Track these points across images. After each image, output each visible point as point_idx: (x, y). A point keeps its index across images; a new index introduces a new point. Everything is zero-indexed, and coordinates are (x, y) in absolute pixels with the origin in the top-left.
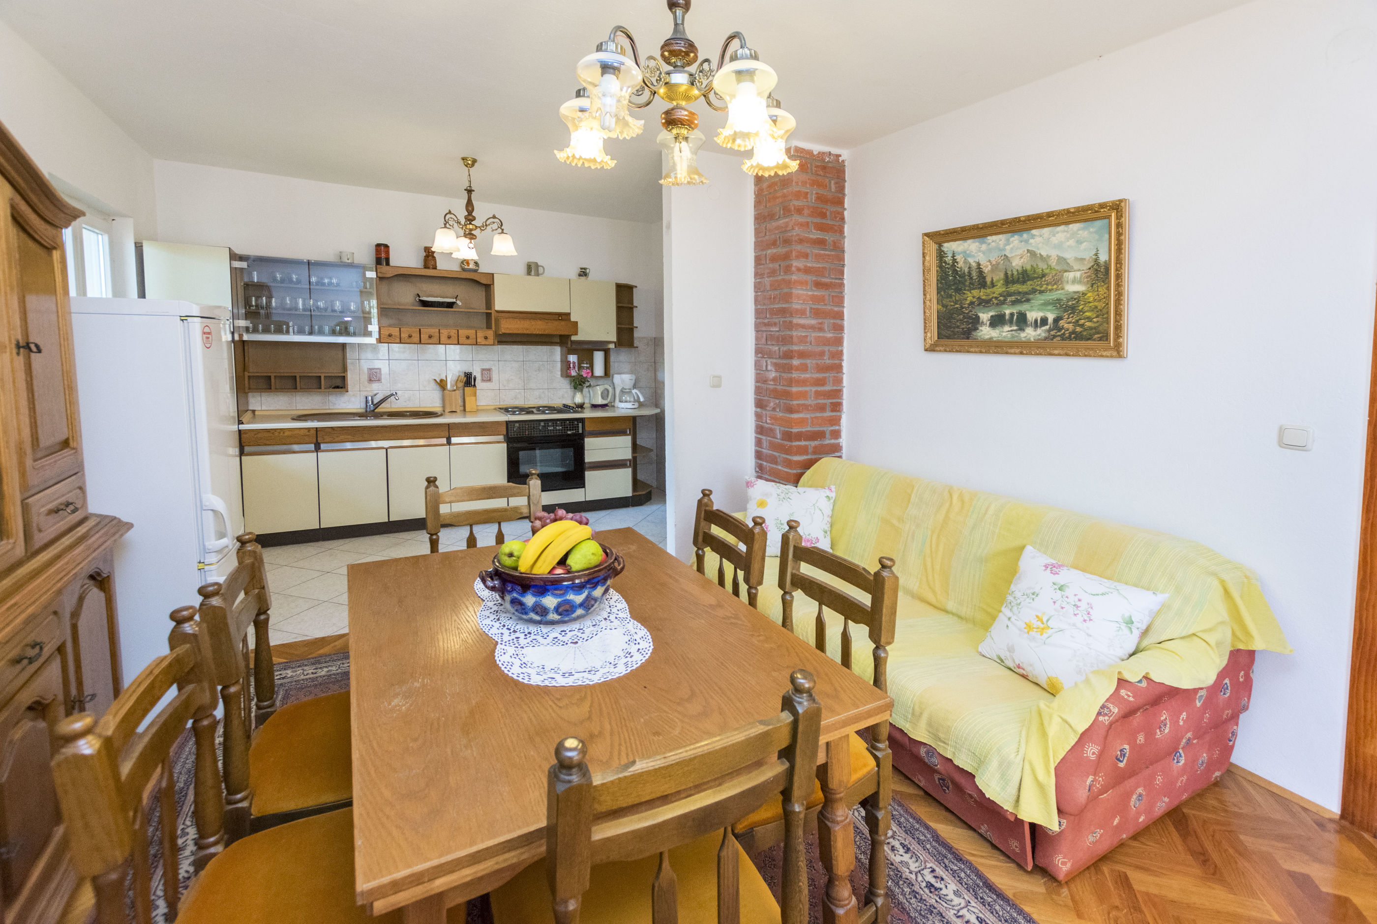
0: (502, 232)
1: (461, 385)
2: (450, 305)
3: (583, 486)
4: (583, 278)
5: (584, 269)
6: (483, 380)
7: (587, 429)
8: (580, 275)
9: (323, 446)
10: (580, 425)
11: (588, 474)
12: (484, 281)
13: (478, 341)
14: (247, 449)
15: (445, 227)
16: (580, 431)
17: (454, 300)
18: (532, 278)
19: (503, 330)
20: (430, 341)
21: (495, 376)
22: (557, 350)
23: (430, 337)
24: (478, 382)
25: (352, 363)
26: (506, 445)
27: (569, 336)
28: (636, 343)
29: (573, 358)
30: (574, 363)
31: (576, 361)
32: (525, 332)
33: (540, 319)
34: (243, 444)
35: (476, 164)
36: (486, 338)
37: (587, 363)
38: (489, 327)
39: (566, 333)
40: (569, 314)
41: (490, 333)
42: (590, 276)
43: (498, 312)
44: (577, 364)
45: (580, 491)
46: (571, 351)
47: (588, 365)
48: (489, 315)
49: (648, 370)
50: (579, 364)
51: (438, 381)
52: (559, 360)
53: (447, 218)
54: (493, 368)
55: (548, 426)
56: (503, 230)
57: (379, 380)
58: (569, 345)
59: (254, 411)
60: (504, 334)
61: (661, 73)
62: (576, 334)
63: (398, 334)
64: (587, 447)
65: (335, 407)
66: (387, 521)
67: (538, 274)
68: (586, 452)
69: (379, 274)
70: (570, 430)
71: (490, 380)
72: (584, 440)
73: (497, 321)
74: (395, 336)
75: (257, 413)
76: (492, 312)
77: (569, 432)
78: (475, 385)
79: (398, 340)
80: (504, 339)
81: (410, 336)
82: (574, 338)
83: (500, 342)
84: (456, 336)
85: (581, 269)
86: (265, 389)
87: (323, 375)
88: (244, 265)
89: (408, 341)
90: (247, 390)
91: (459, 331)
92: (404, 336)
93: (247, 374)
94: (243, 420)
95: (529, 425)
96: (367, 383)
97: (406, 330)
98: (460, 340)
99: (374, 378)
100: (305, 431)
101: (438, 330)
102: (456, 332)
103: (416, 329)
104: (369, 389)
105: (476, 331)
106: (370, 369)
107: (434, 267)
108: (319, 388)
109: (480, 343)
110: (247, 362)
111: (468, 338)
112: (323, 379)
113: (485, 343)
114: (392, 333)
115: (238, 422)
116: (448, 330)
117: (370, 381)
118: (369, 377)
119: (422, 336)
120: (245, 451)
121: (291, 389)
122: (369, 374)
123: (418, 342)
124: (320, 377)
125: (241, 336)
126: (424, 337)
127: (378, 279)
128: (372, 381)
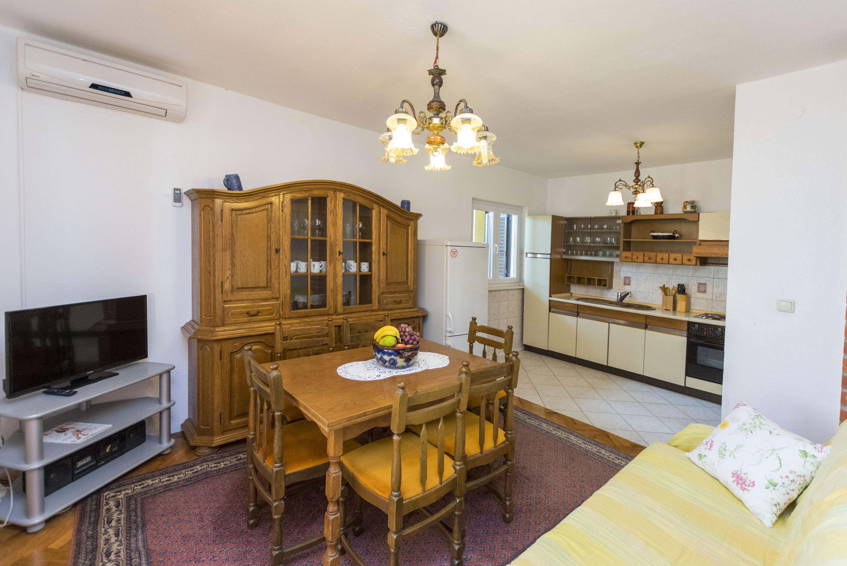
0: (653, 186)
2: (670, 237)
6: (699, 291)
9: (580, 314)
13: (684, 262)
14: (552, 310)
15: (615, 190)
19: (700, 254)
20: (650, 261)
21: (709, 289)
23: (650, 258)
24: (695, 293)
25: (616, 273)
26: (686, 338)
34: (551, 307)
35: (643, 145)
36: (689, 260)
41: (692, 257)
43: (700, 241)
51: (662, 287)
53: (617, 185)
54: (708, 283)
56: (653, 185)
57: (629, 283)
59: (572, 293)
60: (701, 257)
61: (426, 119)
63: (630, 256)
65: (606, 297)
69: (623, 221)
71: (705, 292)
75: (573, 295)
76: (697, 240)
78: (688, 294)
79: (630, 260)
81: (638, 258)
84: (668, 258)
86: (574, 283)
87: (596, 278)
88: (565, 222)
89: (636, 261)
90: (566, 283)
91: (670, 255)
92: (634, 257)
93: (567, 275)
94: (552, 295)
95: (707, 327)
96: (623, 285)
97: (636, 254)
98: (670, 261)
99: (627, 282)
100: (573, 305)
101: (655, 254)
102: (668, 256)
103: (642, 253)
104: (623, 289)
105: (682, 255)
106: (625, 277)
107: (662, 213)
108: (595, 285)
109: (685, 263)
110: (569, 269)
111: (675, 259)
112: (596, 280)
113: (688, 263)
114: (627, 256)
115: (550, 296)
116: (663, 255)
117: (625, 284)
118: (625, 282)
119: (645, 258)
120: (551, 310)
121: (584, 284)
122: (625, 280)
123: (642, 262)
124: (595, 279)
125: (561, 256)
126: (646, 258)
127: (623, 224)
128: (626, 284)
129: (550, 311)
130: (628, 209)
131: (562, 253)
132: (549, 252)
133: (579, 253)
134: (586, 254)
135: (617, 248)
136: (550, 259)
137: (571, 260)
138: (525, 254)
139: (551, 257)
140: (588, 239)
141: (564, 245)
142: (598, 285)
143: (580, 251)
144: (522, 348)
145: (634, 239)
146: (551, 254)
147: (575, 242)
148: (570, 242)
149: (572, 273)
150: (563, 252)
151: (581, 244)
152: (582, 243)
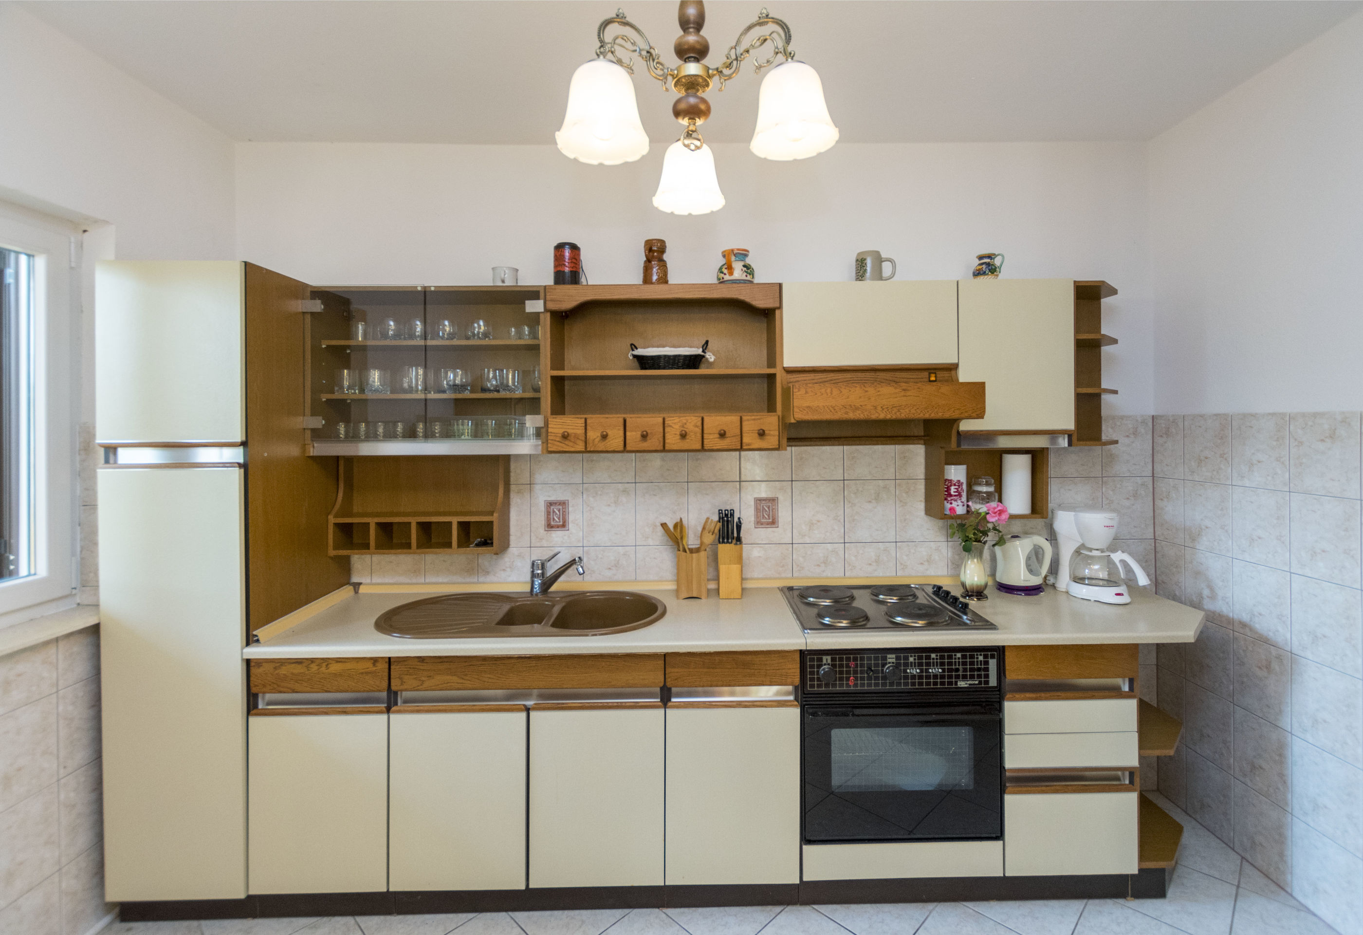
1: (709, 539)
2: (694, 361)
3: (998, 835)
4: (986, 281)
5: (990, 256)
6: (759, 523)
7: (1011, 676)
8: (978, 273)
9: (400, 700)
10: (993, 664)
11: (1012, 801)
12: (760, 302)
13: (745, 440)
14: (261, 702)
16: (993, 682)
17: (699, 351)
18: (868, 284)
19: (798, 415)
20: (644, 446)
21: (783, 514)
22: (917, 452)
23: (644, 436)
24: (749, 530)
25: (520, 494)
26: (797, 711)
27: (952, 423)
28: (1107, 433)
29: (957, 473)
30: (959, 484)
31: (963, 479)
32: (851, 416)
33: (889, 382)
34: (254, 693)
36: (762, 434)
37: (988, 484)
38: (771, 408)
39: (947, 415)
40: (952, 368)
41: (771, 422)
42: (1003, 274)
43: (790, 371)
44: (964, 487)
45: (992, 847)
46: (954, 459)
47: (991, 489)
48: (771, 378)
49: (1135, 495)
50: (969, 486)
51: (671, 526)
52: (922, 476)
54: (781, 498)
55: (906, 665)
57: (563, 526)
58: (953, 445)
60: (801, 424)
62: (980, 415)
63: (581, 431)
64: (1009, 726)
66: (523, 887)
67: (879, 276)
68: (1007, 739)
69: (547, 307)
70: (965, 677)
71: (773, 523)
72: (1000, 709)
73: (787, 392)
74: (576, 437)
76: (778, 371)
77: (962, 684)
78: (739, 539)
79: (581, 446)
80: (803, 433)
81: (604, 437)
82: (966, 426)
83: (794, 440)
84: (699, 430)
85: (981, 258)
86: (365, 546)
87: (455, 520)
88: (317, 306)
89: (601, 446)
90: (332, 552)
91: (706, 419)
92: (594, 435)
93: (332, 520)
94: (260, 633)
95: (855, 659)
96: (542, 531)
97: (599, 423)
98: (706, 442)
99: (557, 521)
100: (369, 665)
101: (661, 420)
102: (699, 423)
103: (617, 419)
104: (545, 543)
105: (741, 418)
106: (550, 504)
107: (664, 280)
108: (449, 545)
109: (749, 445)
110: (341, 494)
111: (722, 435)
112: (455, 527)
113: (758, 443)
114: (570, 431)
115: (250, 639)
116: (683, 420)
117: (550, 526)
118: (548, 519)
119: (628, 434)
120: (256, 706)
121: (408, 546)
122: (548, 513)
123: (621, 448)
124: (450, 523)
125: (304, 447)
126: (633, 436)
127: (548, 315)
128: (552, 527)
129: (252, 706)
130: (556, 266)
131: (308, 434)
132: (238, 436)
133: (381, 430)
134: (411, 434)
135: (532, 405)
136: (240, 465)
137: (350, 460)
138: (101, 452)
139: (245, 455)
140: (415, 376)
141: (315, 402)
142: (460, 545)
143: (386, 423)
144: (99, 919)
145: (573, 369)
146: (244, 444)
147: (362, 391)
148: (342, 387)
149: (356, 509)
150: (314, 431)
151: (389, 395)
152: (392, 393)
